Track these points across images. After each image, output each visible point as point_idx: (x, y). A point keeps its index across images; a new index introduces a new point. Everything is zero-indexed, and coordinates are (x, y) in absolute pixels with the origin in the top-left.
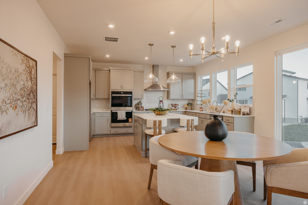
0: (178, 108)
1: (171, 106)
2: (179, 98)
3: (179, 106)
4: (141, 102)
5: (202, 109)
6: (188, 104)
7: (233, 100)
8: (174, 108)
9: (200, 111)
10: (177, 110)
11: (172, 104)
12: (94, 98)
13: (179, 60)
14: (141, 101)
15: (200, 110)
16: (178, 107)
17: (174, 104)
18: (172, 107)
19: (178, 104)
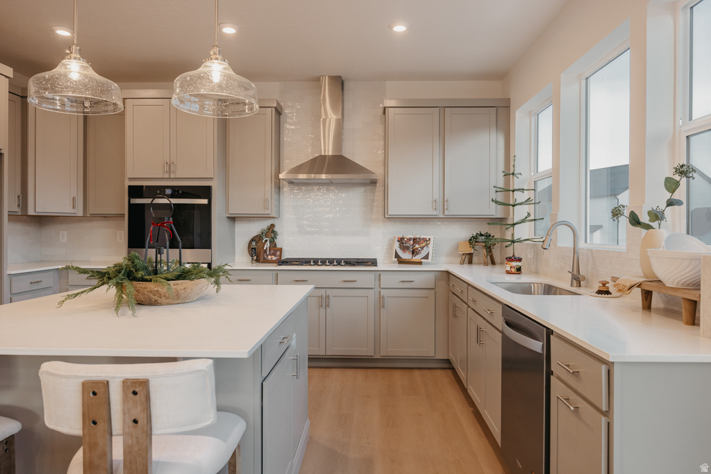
0: (426, 257)
1: (397, 245)
2: (428, 211)
3: (431, 246)
4: (276, 229)
5: (515, 264)
6: (473, 241)
7: (657, 216)
8: (406, 256)
9: (508, 272)
10: (420, 263)
11: (401, 240)
12: (80, 213)
13: (390, 27)
14: (273, 226)
15: (508, 269)
16: (423, 253)
17: (410, 239)
18: (400, 253)
19: (425, 240)
